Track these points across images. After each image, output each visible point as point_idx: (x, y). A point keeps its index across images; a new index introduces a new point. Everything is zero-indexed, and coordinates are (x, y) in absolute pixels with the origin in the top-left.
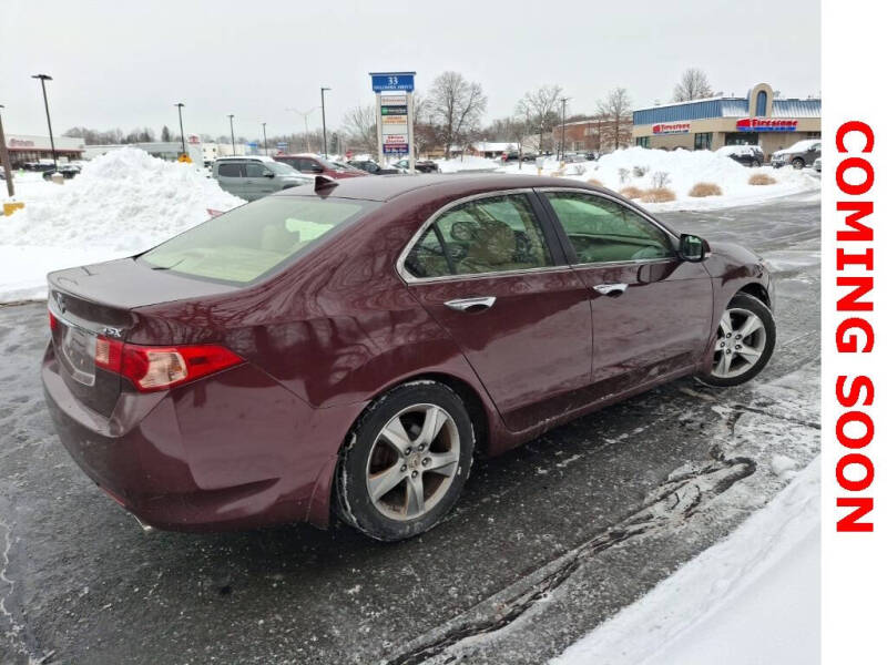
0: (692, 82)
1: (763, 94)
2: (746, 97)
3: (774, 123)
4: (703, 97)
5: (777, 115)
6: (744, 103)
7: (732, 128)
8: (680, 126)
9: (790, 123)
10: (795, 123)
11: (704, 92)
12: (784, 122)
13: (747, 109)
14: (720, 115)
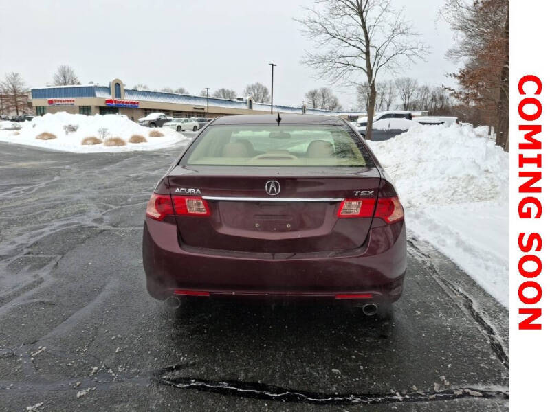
0: (65, 74)
1: (118, 85)
2: (108, 86)
3: (126, 103)
4: (73, 84)
5: (127, 98)
6: (107, 89)
7: (103, 104)
8: (68, 101)
9: (135, 103)
10: (138, 103)
11: (74, 81)
12: (131, 103)
13: (110, 93)
14: (94, 95)
